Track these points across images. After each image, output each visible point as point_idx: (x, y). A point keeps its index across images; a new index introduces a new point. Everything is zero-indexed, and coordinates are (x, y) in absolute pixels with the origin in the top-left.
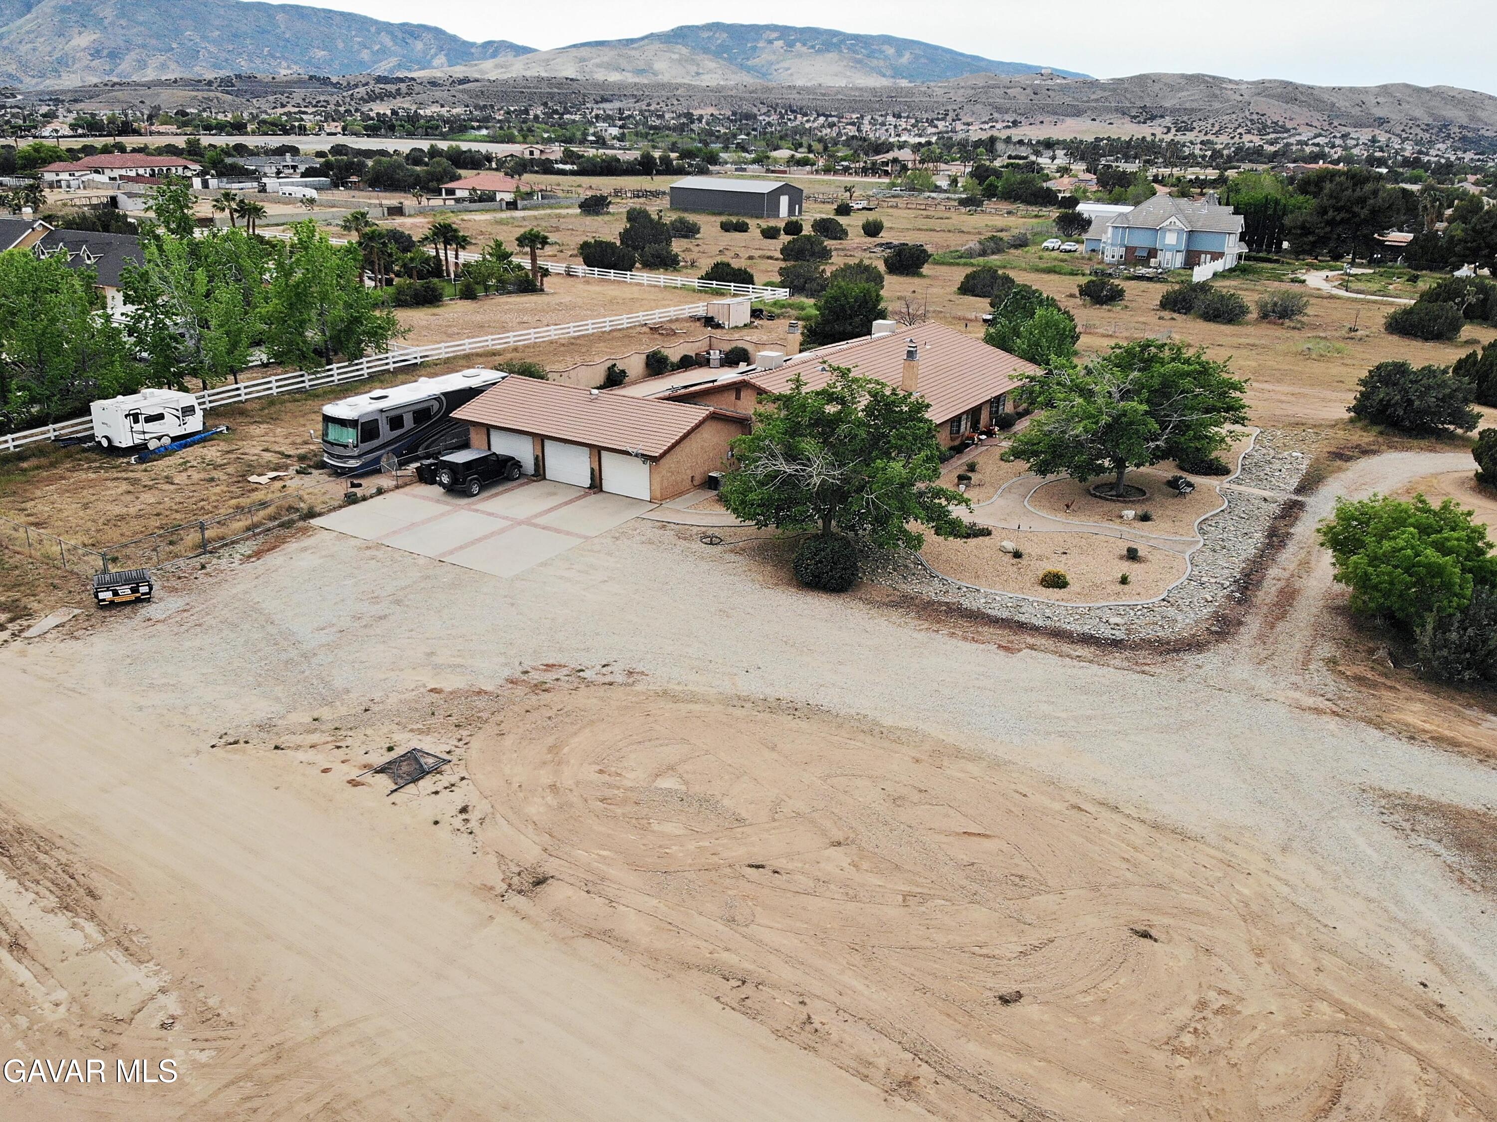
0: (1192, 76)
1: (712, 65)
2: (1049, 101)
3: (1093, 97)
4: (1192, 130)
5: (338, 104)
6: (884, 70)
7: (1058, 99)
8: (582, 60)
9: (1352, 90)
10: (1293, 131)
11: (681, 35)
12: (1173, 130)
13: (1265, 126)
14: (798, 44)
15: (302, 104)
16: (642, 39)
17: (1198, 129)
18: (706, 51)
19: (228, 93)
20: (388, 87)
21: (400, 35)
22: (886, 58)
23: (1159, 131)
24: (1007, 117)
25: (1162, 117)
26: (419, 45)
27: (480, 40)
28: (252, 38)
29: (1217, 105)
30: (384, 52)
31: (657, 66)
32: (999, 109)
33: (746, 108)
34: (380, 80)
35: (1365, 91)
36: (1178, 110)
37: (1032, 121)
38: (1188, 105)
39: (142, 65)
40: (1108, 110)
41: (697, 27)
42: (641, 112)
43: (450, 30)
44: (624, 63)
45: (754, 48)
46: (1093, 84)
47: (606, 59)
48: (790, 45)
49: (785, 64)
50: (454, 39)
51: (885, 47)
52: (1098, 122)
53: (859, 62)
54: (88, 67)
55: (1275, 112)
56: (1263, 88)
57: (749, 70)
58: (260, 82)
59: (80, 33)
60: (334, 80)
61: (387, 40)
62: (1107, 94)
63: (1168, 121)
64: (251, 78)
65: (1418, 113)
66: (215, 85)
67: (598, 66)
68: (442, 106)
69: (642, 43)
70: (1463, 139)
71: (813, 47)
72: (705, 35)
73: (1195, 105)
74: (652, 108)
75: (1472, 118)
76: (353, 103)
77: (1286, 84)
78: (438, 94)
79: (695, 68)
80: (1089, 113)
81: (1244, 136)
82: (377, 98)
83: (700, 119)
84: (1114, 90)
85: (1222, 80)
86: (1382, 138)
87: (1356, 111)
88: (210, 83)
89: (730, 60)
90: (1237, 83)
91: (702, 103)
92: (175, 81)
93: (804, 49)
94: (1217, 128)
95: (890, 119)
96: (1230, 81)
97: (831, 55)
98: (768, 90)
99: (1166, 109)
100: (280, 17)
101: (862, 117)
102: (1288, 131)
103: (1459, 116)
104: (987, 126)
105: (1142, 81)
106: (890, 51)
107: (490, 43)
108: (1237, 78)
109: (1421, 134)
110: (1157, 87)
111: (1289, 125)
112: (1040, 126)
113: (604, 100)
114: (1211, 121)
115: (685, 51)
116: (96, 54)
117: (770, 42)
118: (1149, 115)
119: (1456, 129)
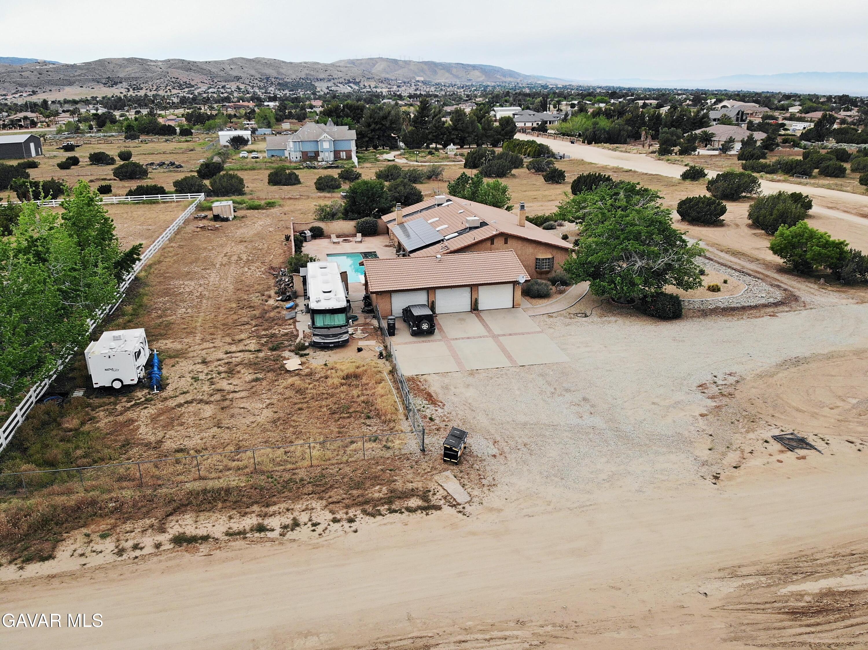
0: (129, 59)
2: (50, 78)
3: (76, 74)
4: (142, 89)
7: (55, 77)
9: (216, 62)
10: (196, 87)
12: (131, 90)
13: (181, 85)
17: (145, 88)
23: (124, 91)
24: (26, 89)
25: (121, 83)
29: (149, 75)
32: (21, 85)
35: (222, 62)
36: (129, 78)
37: (44, 90)
38: (133, 75)
40: (89, 81)
46: (73, 66)
52: (84, 88)
55: (184, 77)
56: (171, 64)
62: (84, 71)
63: (125, 85)
65: (253, 72)
70: (279, 84)
73: (137, 75)
75: (279, 73)
77: (183, 61)
80: (77, 83)
81: (172, 90)
84: (87, 69)
85: (147, 60)
86: (242, 87)
87: (222, 73)
90: (155, 62)
94: (155, 88)
96: (151, 61)
99: (122, 78)
102: (193, 86)
103: (271, 72)
104: (17, 96)
105: (101, 63)
108: (154, 59)
109: (259, 83)
110: (111, 66)
111: (193, 83)
112: (50, 93)
114: (150, 83)
118: (113, 82)
119: (273, 80)
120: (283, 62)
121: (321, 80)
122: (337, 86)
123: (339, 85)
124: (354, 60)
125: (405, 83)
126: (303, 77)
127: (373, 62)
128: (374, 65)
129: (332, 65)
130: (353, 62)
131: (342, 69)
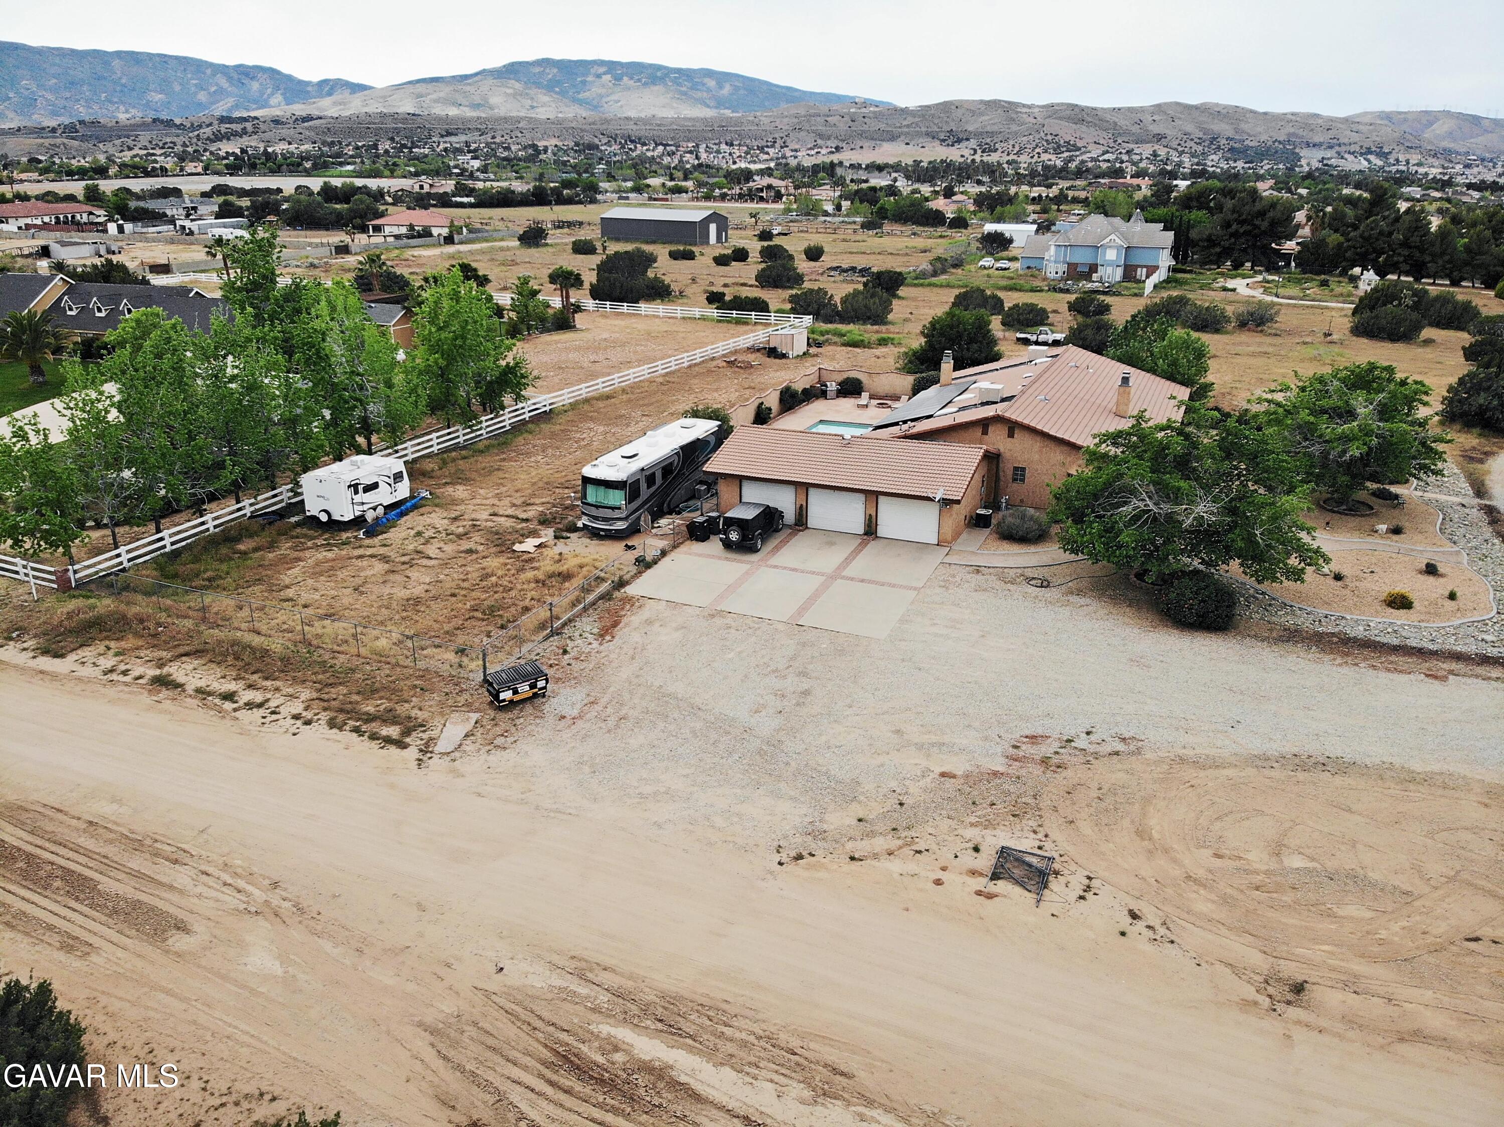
0: (989, 101)
1: (546, 99)
2: (866, 127)
3: (905, 123)
4: (996, 150)
5: (184, 145)
6: (707, 101)
7: (874, 125)
8: (420, 96)
9: (1130, 110)
10: (1083, 150)
11: (512, 71)
12: (979, 151)
13: (1059, 146)
14: (625, 78)
15: (149, 146)
16: (477, 74)
17: (1000, 150)
18: (538, 85)
19: (73, 138)
20: (234, 126)
21: (236, 76)
22: (709, 90)
23: (967, 153)
24: (829, 143)
25: (967, 139)
26: (255, 86)
27: (315, 78)
28: (90, 84)
29: (1014, 128)
30: (221, 92)
31: (494, 100)
32: (821, 136)
33: (588, 138)
34: (223, 120)
35: (1142, 110)
36: (981, 133)
37: (853, 146)
38: (989, 129)
40: (919, 134)
41: (527, 63)
42: (488, 145)
43: (285, 70)
44: (460, 99)
45: (584, 83)
46: (904, 111)
47: (442, 94)
48: (618, 78)
49: (613, 97)
50: (289, 78)
51: (706, 80)
52: (910, 146)
53: (685, 94)
55: (1067, 132)
56: (1053, 111)
57: (581, 102)
58: (104, 126)
60: (178, 121)
61: (223, 82)
62: (917, 119)
63: (973, 143)
64: (94, 123)
65: (1189, 128)
66: (60, 131)
67: (436, 101)
68: (290, 143)
69: (476, 79)
70: (1232, 150)
71: (639, 80)
72: (537, 70)
73: (995, 128)
74: (497, 140)
75: (1237, 131)
76: (199, 143)
77: (1073, 107)
78: (285, 132)
79: (529, 102)
80: (902, 137)
81: (1042, 155)
82: (223, 137)
83: (546, 150)
84: (923, 116)
85: (1017, 105)
86: (1162, 152)
87: (1135, 129)
88: (54, 130)
89: (563, 93)
90: (1029, 107)
91: (545, 135)
92: (19, 130)
93: (631, 82)
94: (1017, 149)
95: (723, 147)
96: (1024, 106)
97: (656, 88)
98: (607, 121)
99: (970, 133)
100: (116, 63)
101: (697, 146)
102: (1079, 149)
103: (1224, 129)
104: (813, 152)
105: (946, 107)
106: (712, 83)
107: (325, 82)
108: (1029, 103)
109: (1195, 147)
110: (960, 112)
111: (1079, 144)
112: (860, 151)
113: (449, 134)
114: (1011, 142)
115: (517, 85)
117: (599, 76)
118: (955, 138)
119: (1224, 141)
120: (1252, 111)
121: (1314, 146)
122: (1342, 158)
123: (1346, 156)
124: (1391, 112)
125: (1483, 160)
126: (1281, 139)
127: (1429, 118)
128: (1431, 123)
129: (1346, 120)
130: (1388, 117)
131: (1361, 127)
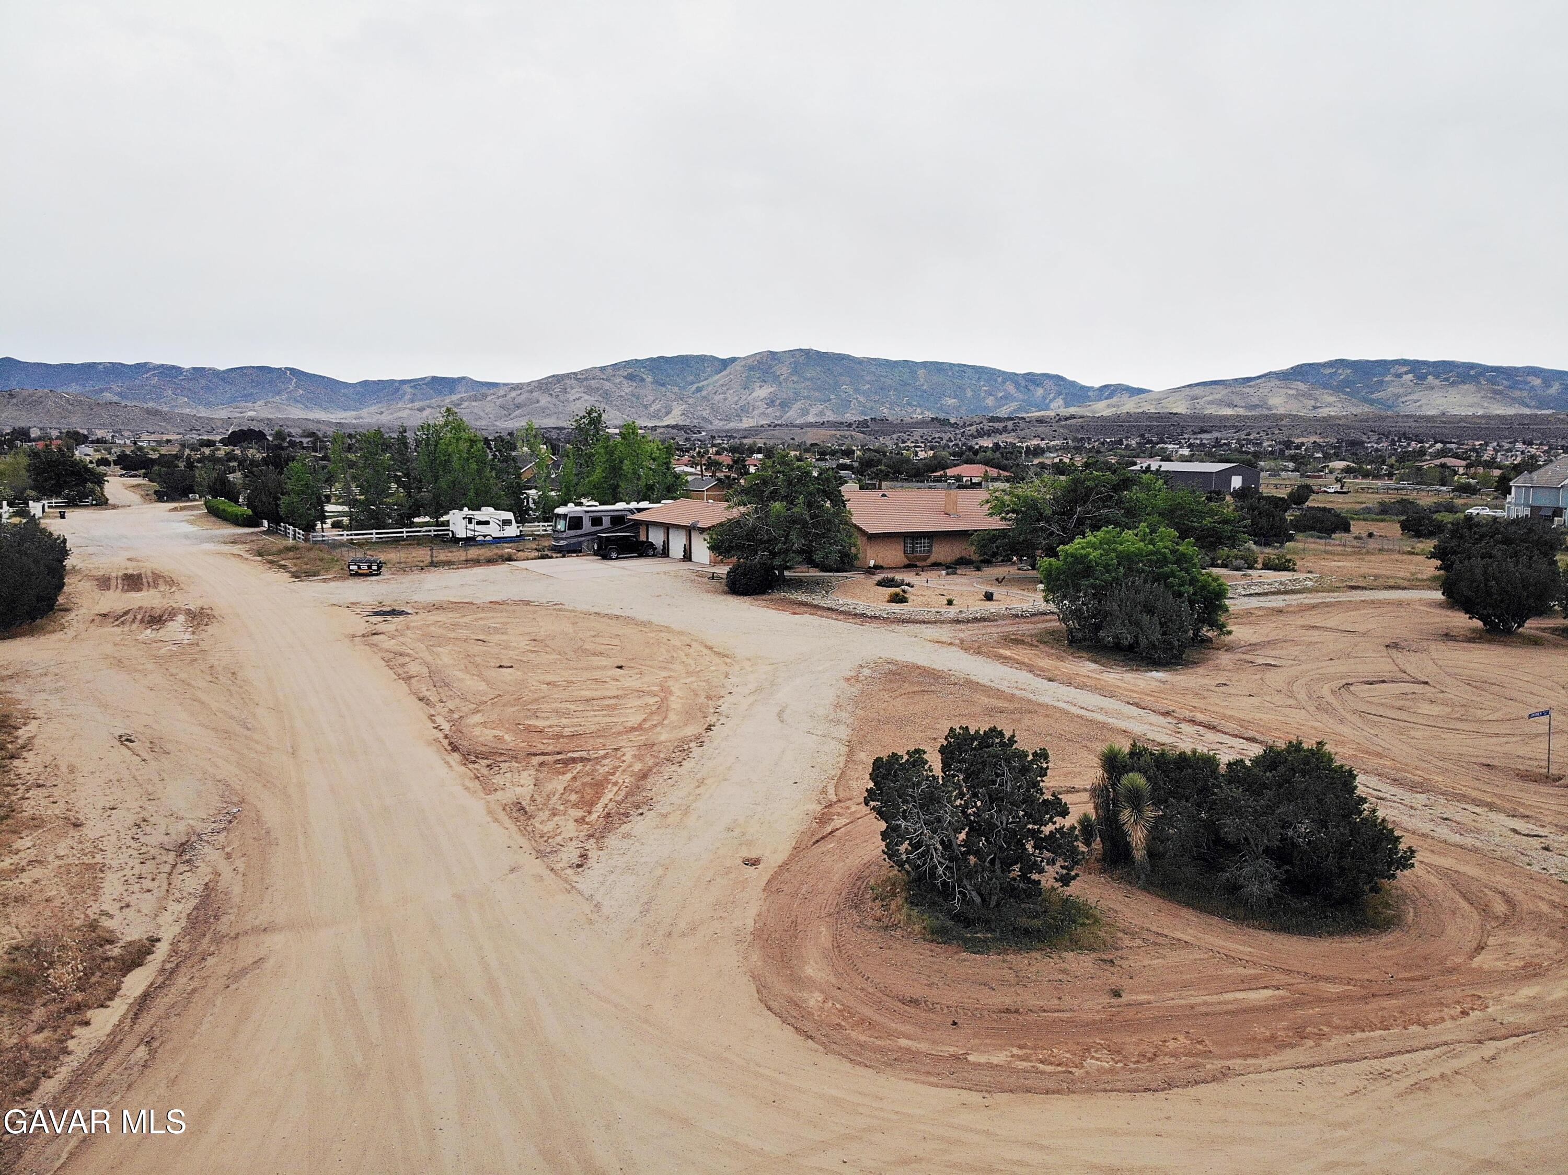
1: (1332, 399)
5: (950, 440)
6: (1527, 401)
11: (1301, 372)
14: (1430, 377)
15: (920, 440)
16: (1259, 377)
18: (1325, 386)
19: (863, 432)
20: (996, 425)
21: (1023, 383)
22: (1533, 388)
27: (1097, 385)
28: (896, 389)
30: (1007, 397)
31: (1272, 402)
39: (805, 412)
41: (1318, 364)
43: (1070, 377)
44: (1236, 400)
45: (1381, 382)
48: (1423, 378)
49: (1415, 397)
50: (1073, 384)
51: (1529, 379)
53: (1500, 393)
54: (763, 413)
57: (1372, 402)
59: (761, 387)
60: (952, 421)
61: (1010, 387)
64: (884, 420)
66: (854, 426)
67: (1209, 403)
68: (1043, 440)
69: (1260, 381)
71: (1447, 379)
72: (1327, 371)
74: (1252, 437)
76: (963, 439)
78: (1041, 429)
79: (1313, 402)
82: (985, 434)
83: (1298, 447)
88: (850, 425)
89: (1351, 395)
91: (1306, 432)
92: (823, 424)
93: (1437, 382)
97: (1466, 387)
98: (1382, 419)
106: (1537, 382)
107: (1106, 387)
115: (1302, 386)
116: (771, 403)
117: (1399, 376)
